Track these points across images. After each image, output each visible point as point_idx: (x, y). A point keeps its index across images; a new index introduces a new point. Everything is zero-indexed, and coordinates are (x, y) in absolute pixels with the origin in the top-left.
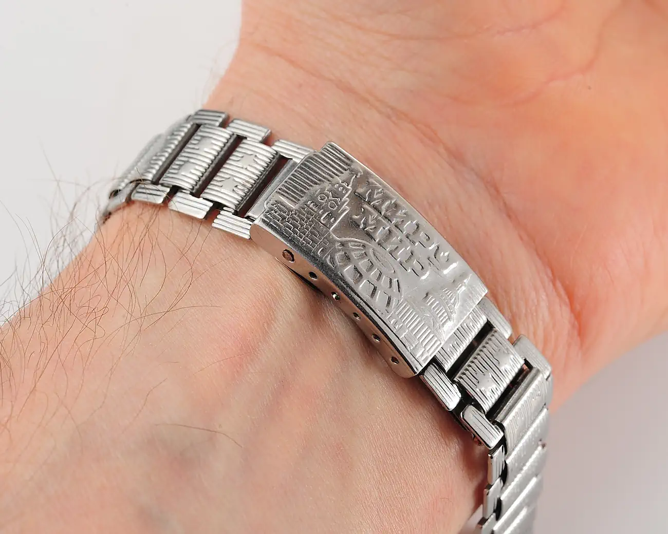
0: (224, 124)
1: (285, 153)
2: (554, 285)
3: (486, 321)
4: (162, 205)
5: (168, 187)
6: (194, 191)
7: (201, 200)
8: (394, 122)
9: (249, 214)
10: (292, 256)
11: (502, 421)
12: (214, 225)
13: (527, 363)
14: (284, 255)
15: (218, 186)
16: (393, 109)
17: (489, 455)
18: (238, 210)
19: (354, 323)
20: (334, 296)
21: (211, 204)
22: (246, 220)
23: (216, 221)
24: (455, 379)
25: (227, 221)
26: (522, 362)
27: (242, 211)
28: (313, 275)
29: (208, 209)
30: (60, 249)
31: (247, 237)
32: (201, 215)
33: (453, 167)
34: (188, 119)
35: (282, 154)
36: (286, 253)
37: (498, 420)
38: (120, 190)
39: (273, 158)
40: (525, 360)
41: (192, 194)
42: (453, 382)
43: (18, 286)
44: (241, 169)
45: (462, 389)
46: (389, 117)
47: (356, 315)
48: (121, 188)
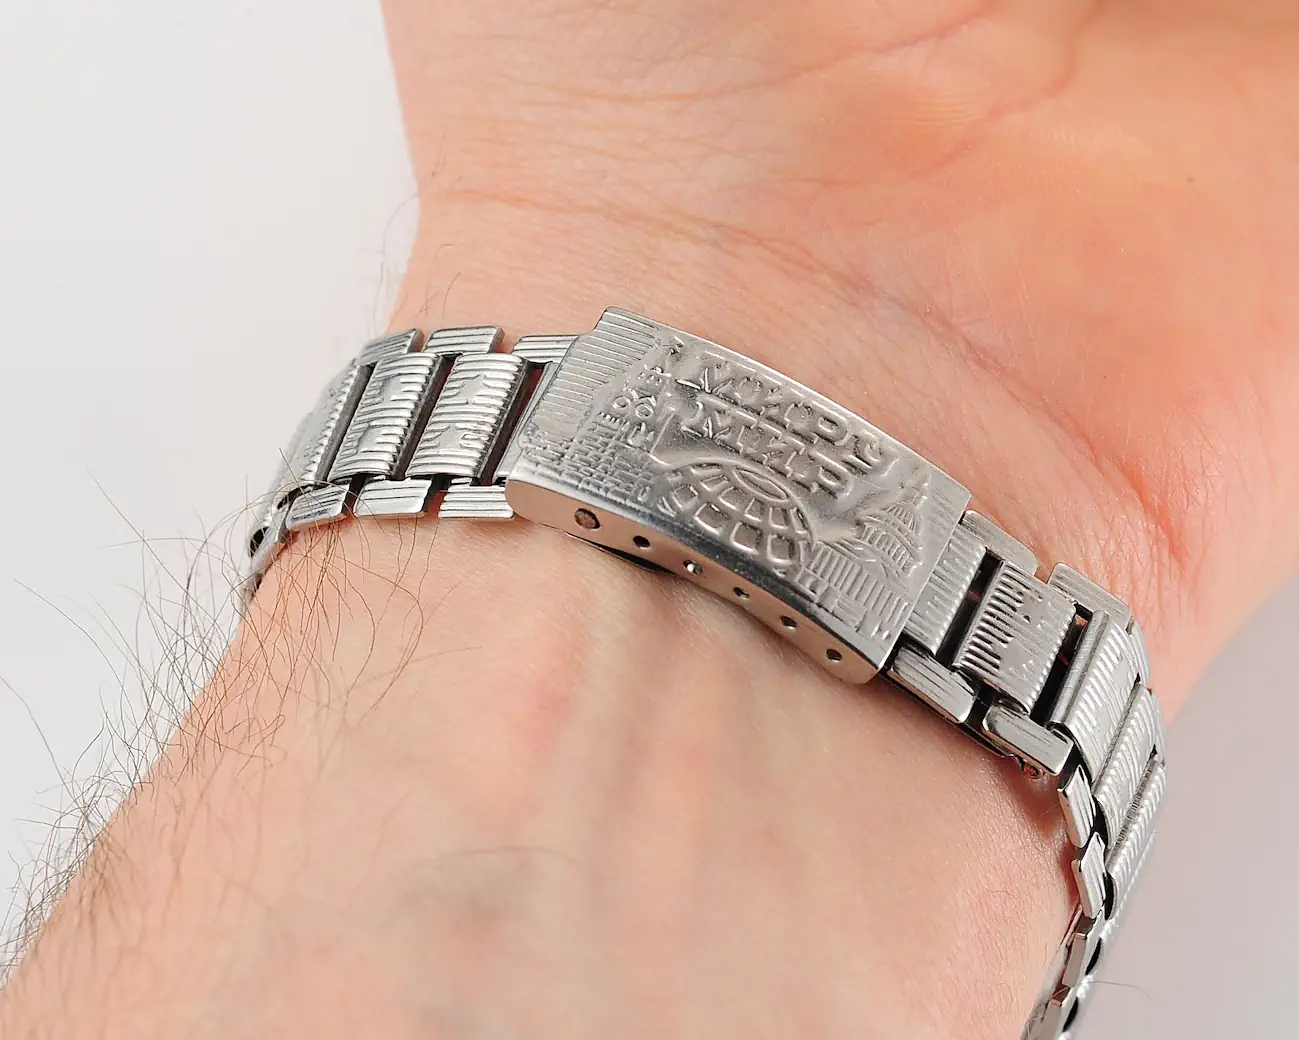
0: (416, 348)
1: (536, 357)
2: (1098, 466)
3: (984, 551)
4: (343, 517)
5: (344, 483)
6: (393, 473)
7: (408, 482)
8: (727, 252)
9: (500, 473)
10: (593, 516)
11: (1064, 720)
12: (441, 514)
13: (1081, 611)
14: (578, 521)
15: (433, 447)
16: (717, 226)
17: (1059, 790)
18: (479, 476)
19: (740, 609)
20: (690, 568)
21: (428, 483)
22: (497, 487)
23: (443, 507)
24: (954, 664)
25: (461, 501)
26: (1073, 610)
27: (485, 476)
28: (640, 541)
29: (425, 493)
30: (182, 661)
31: (508, 515)
32: (416, 506)
33: (854, 305)
34: (353, 364)
35: (531, 360)
36: (581, 515)
37: (1057, 718)
38: (265, 529)
39: (519, 371)
40: (1077, 606)
41: (391, 478)
42: (954, 669)
43: (118, 742)
44: (467, 406)
45: (972, 678)
46: (716, 244)
47: (739, 591)
48: (266, 524)
